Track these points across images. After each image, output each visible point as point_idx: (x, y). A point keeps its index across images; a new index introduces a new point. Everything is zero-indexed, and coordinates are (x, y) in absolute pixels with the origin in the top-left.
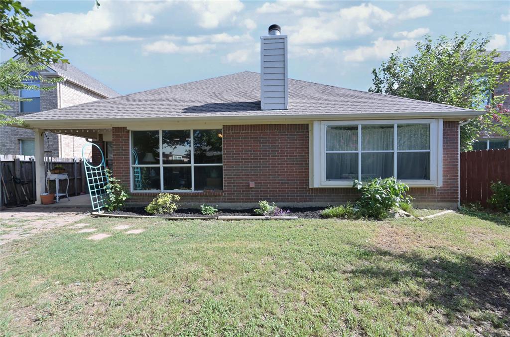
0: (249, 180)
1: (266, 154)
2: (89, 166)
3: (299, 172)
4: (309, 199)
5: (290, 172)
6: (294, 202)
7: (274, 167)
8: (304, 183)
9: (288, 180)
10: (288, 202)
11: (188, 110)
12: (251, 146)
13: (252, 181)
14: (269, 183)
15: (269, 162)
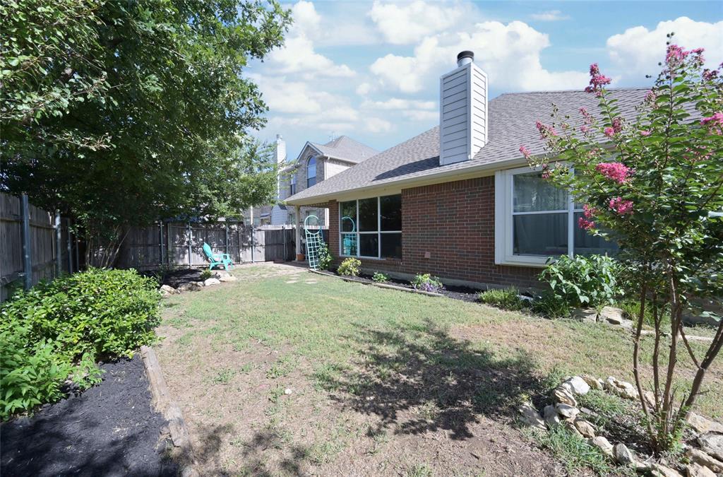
0: (424, 250)
1: (443, 219)
2: (309, 233)
3: (482, 242)
4: (495, 279)
5: (471, 242)
6: (475, 281)
7: (452, 235)
8: (487, 257)
9: (468, 252)
10: (468, 280)
11: (379, 178)
12: (427, 210)
13: (428, 250)
14: (446, 254)
15: (446, 228)
